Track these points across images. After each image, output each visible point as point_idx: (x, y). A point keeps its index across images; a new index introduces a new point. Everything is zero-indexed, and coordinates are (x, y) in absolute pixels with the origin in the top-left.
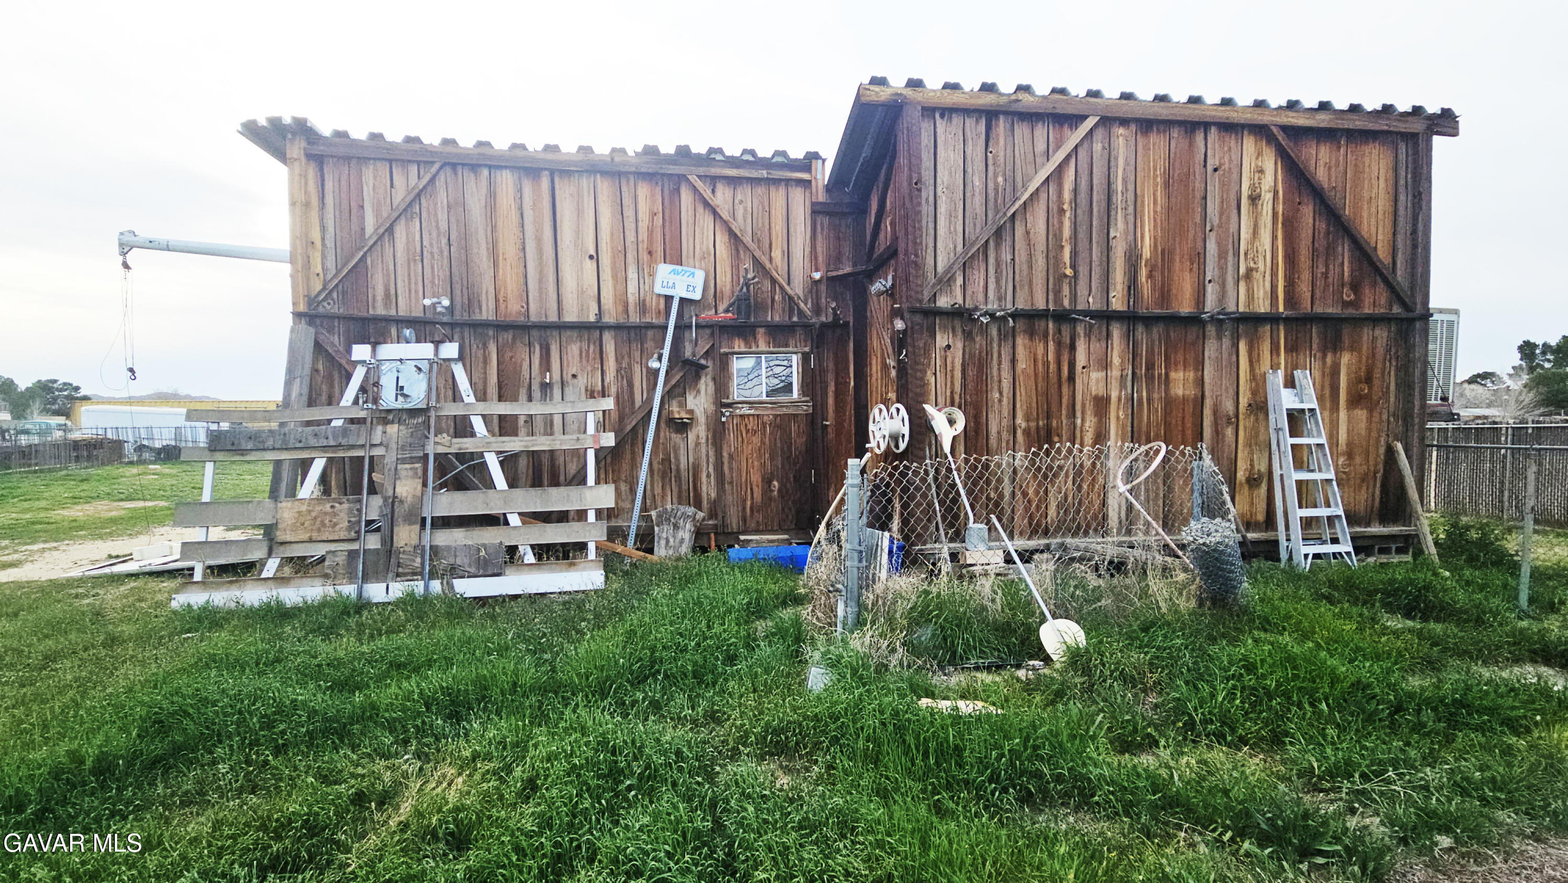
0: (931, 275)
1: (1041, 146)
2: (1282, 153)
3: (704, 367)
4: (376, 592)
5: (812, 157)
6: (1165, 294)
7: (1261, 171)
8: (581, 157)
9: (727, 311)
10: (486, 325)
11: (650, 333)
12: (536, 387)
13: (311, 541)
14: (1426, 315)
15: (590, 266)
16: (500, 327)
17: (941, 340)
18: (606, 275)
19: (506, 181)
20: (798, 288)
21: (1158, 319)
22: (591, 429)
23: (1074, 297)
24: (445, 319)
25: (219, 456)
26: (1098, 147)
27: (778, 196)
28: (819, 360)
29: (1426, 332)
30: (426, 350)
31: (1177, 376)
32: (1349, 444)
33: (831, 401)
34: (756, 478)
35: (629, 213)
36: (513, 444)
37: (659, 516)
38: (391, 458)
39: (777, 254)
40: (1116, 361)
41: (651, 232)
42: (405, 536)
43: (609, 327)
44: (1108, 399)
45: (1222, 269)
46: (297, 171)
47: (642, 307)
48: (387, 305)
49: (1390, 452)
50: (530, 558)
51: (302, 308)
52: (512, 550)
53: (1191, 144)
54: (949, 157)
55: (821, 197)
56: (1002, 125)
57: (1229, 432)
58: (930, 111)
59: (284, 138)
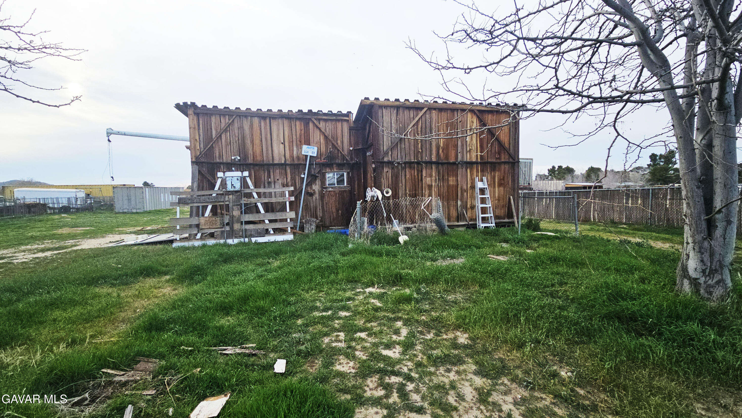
0: (382, 152)
1: (412, 116)
2: (478, 117)
3: (317, 177)
4: (230, 241)
5: (349, 113)
6: (447, 157)
7: (473, 122)
8: (279, 113)
9: (324, 159)
10: (250, 164)
11: (301, 166)
12: (266, 183)
13: (210, 228)
14: (518, 162)
15: (282, 146)
16: (255, 165)
17: (385, 170)
18: (287, 149)
19: (256, 120)
20: (346, 152)
21: (445, 163)
22: (287, 195)
23: (422, 158)
24: (239, 163)
25: (181, 205)
26: (428, 116)
27: (339, 125)
28: (352, 174)
29: (519, 166)
30: (239, 174)
31: (451, 179)
32: (499, 197)
33: (356, 186)
34: (334, 210)
35: (294, 130)
36: (266, 200)
37: (305, 221)
38: (231, 205)
39: (339, 142)
40: (434, 175)
41: (300, 136)
42: (237, 226)
43: (288, 165)
44: (432, 185)
45: (463, 149)
46: (191, 118)
47: (298, 158)
48: (219, 159)
49: (510, 199)
50: (272, 232)
51: (194, 160)
52: (267, 230)
53: (454, 115)
54: (386, 119)
55: (352, 125)
56: (401, 111)
57: (465, 194)
58: (381, 107)
59: (187, 108)
